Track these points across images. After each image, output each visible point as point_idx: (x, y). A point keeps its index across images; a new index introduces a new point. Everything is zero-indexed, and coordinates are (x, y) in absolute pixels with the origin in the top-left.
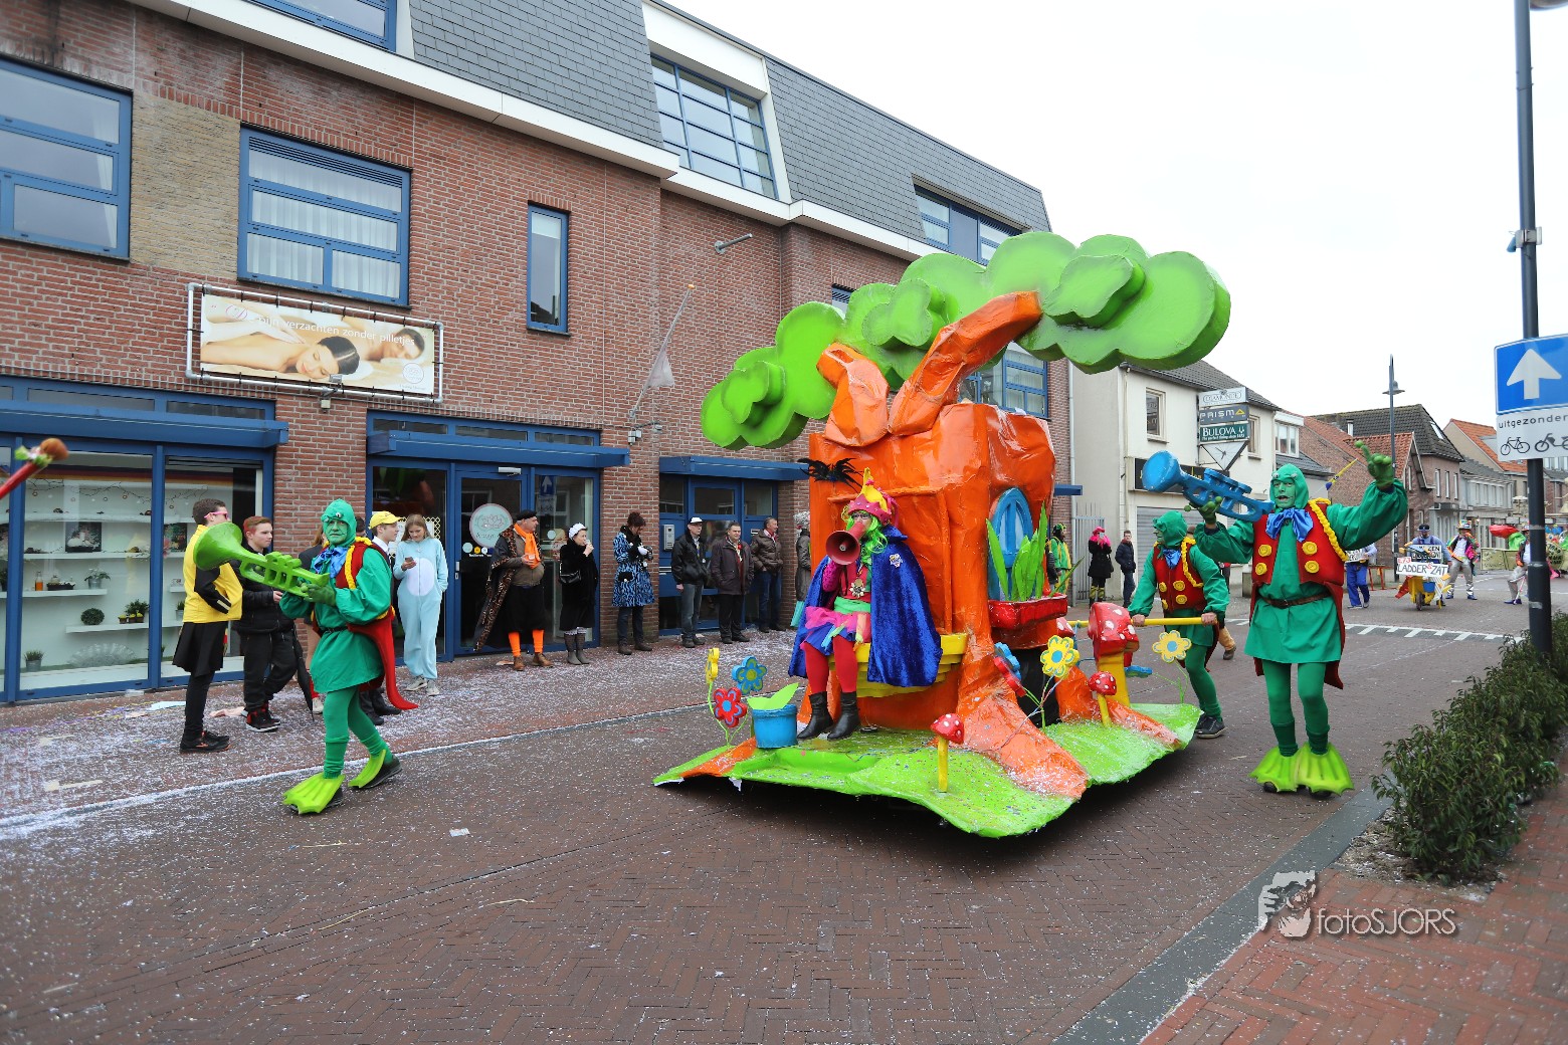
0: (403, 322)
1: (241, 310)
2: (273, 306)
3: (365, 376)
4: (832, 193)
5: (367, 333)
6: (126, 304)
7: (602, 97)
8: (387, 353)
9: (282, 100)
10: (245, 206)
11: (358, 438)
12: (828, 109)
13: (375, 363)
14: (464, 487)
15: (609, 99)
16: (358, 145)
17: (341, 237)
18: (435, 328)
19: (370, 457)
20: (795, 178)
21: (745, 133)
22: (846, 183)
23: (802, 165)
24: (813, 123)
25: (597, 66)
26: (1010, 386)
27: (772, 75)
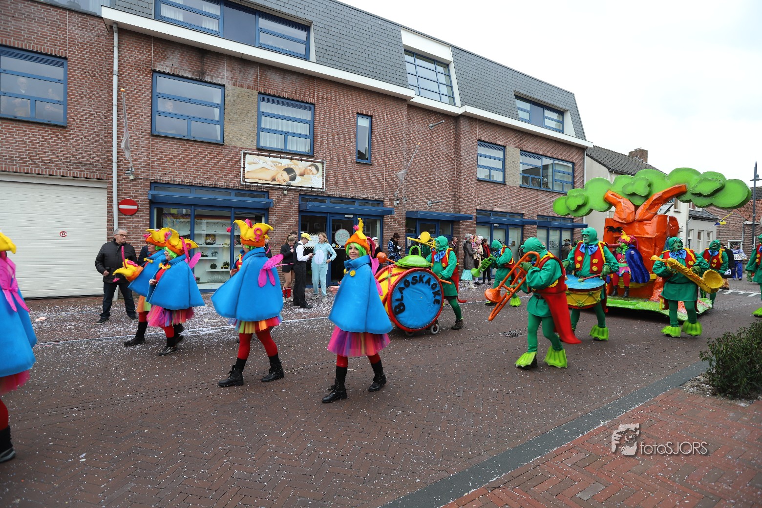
1: (258, 159)
2: (268, 158)
4: (479, 101)
5: (300, 166)
6: (222, 159)
7: (385, 69)
8: (306, 173)
9: (271, 82)
10: (259, 122)
11: (296, 205)
12: (477, 65)
13: (302, 177)
14: (332, 223)
15: (387, 70)
16: (296, 96)
17: (290, 131)
18: (323, 163)
19: (300, 211)
20: (463, 96)
21: (442, 79)
22: (485, 96)
23: (466, 90)
24: (471, 72)
25: (383, 57)
26: (556, 180)
27: (454, 53)
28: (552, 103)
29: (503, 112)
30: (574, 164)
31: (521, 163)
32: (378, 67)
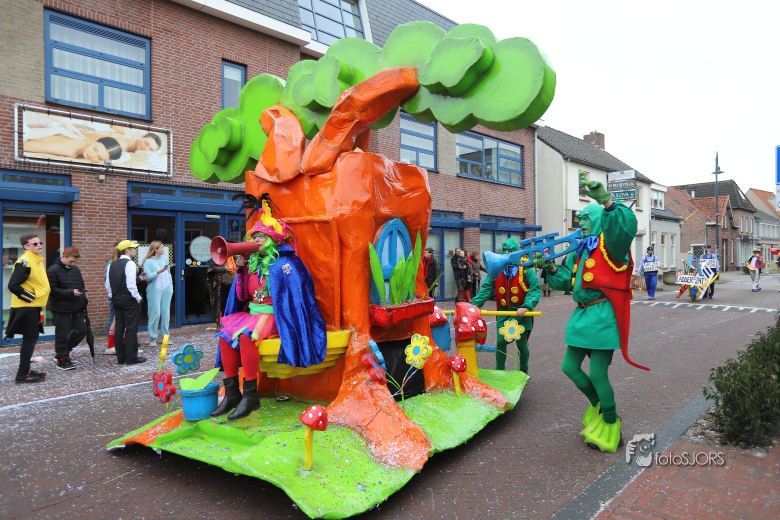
0: (148, 129)
1: (49, 120)
3: (125, 161)
5: (127, 136)
8: (139, 147)
10: (49, 58)
11: (122, 197)
13: (132, 153)
14: (186, 227)
17: (109, 78)
19: (130, 209)
21: (350, 20)
24: (389, 15)
26: (501, 168)
31: (457, 144)
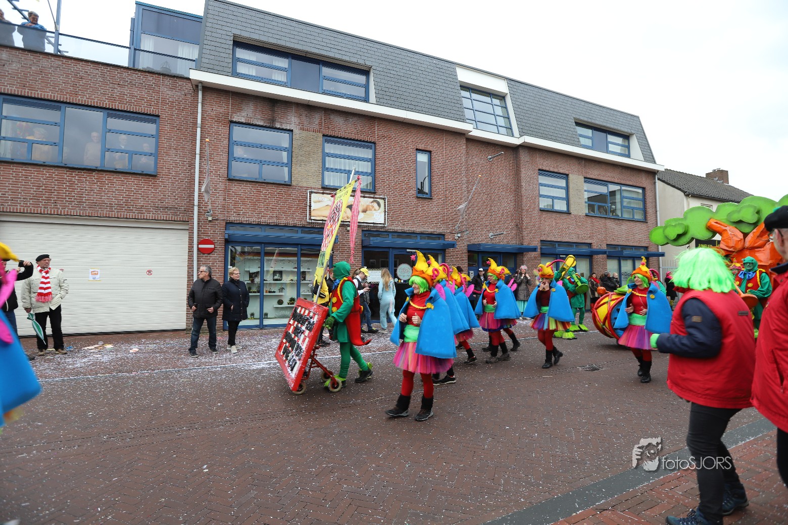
1: (323, 198)
4: (537, 131)
5: (362, 203)
6: (290, 199)
7: (442, 106)
8: (368, 209)
9: (334, 125)
11: (359, 240)
12: (534, 96)
13: (364, 213)
14: (394, 258)
15: (445, 106)
16: (358, 136)
19: (363, 247)
20: (521, 127)
21: (499, 111)
22: (543, 125)
23: (524, 121)
24: (528, 103)
25: (440, 94)
26: (625, 207)
27: (510, 85)
28: (615, 127)
29: (563, 140)
30: (644, 189)
31: (585, 191)
32: (435, 104)
